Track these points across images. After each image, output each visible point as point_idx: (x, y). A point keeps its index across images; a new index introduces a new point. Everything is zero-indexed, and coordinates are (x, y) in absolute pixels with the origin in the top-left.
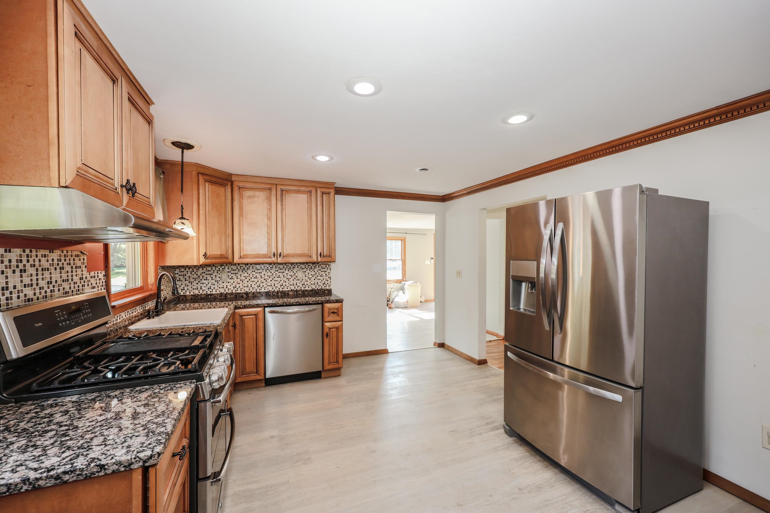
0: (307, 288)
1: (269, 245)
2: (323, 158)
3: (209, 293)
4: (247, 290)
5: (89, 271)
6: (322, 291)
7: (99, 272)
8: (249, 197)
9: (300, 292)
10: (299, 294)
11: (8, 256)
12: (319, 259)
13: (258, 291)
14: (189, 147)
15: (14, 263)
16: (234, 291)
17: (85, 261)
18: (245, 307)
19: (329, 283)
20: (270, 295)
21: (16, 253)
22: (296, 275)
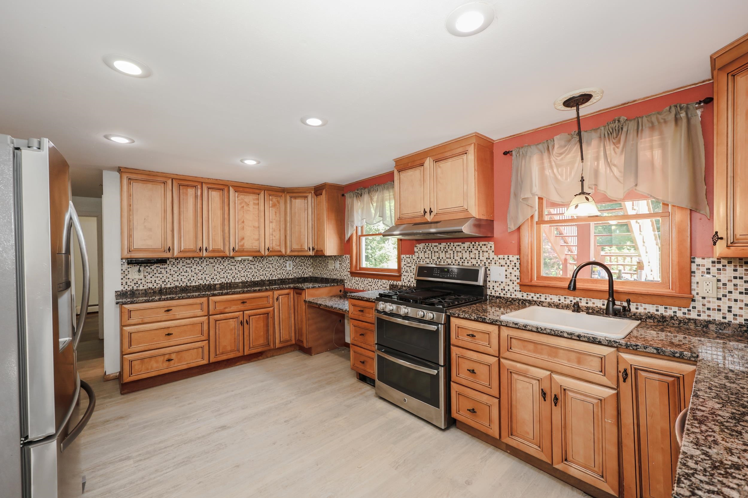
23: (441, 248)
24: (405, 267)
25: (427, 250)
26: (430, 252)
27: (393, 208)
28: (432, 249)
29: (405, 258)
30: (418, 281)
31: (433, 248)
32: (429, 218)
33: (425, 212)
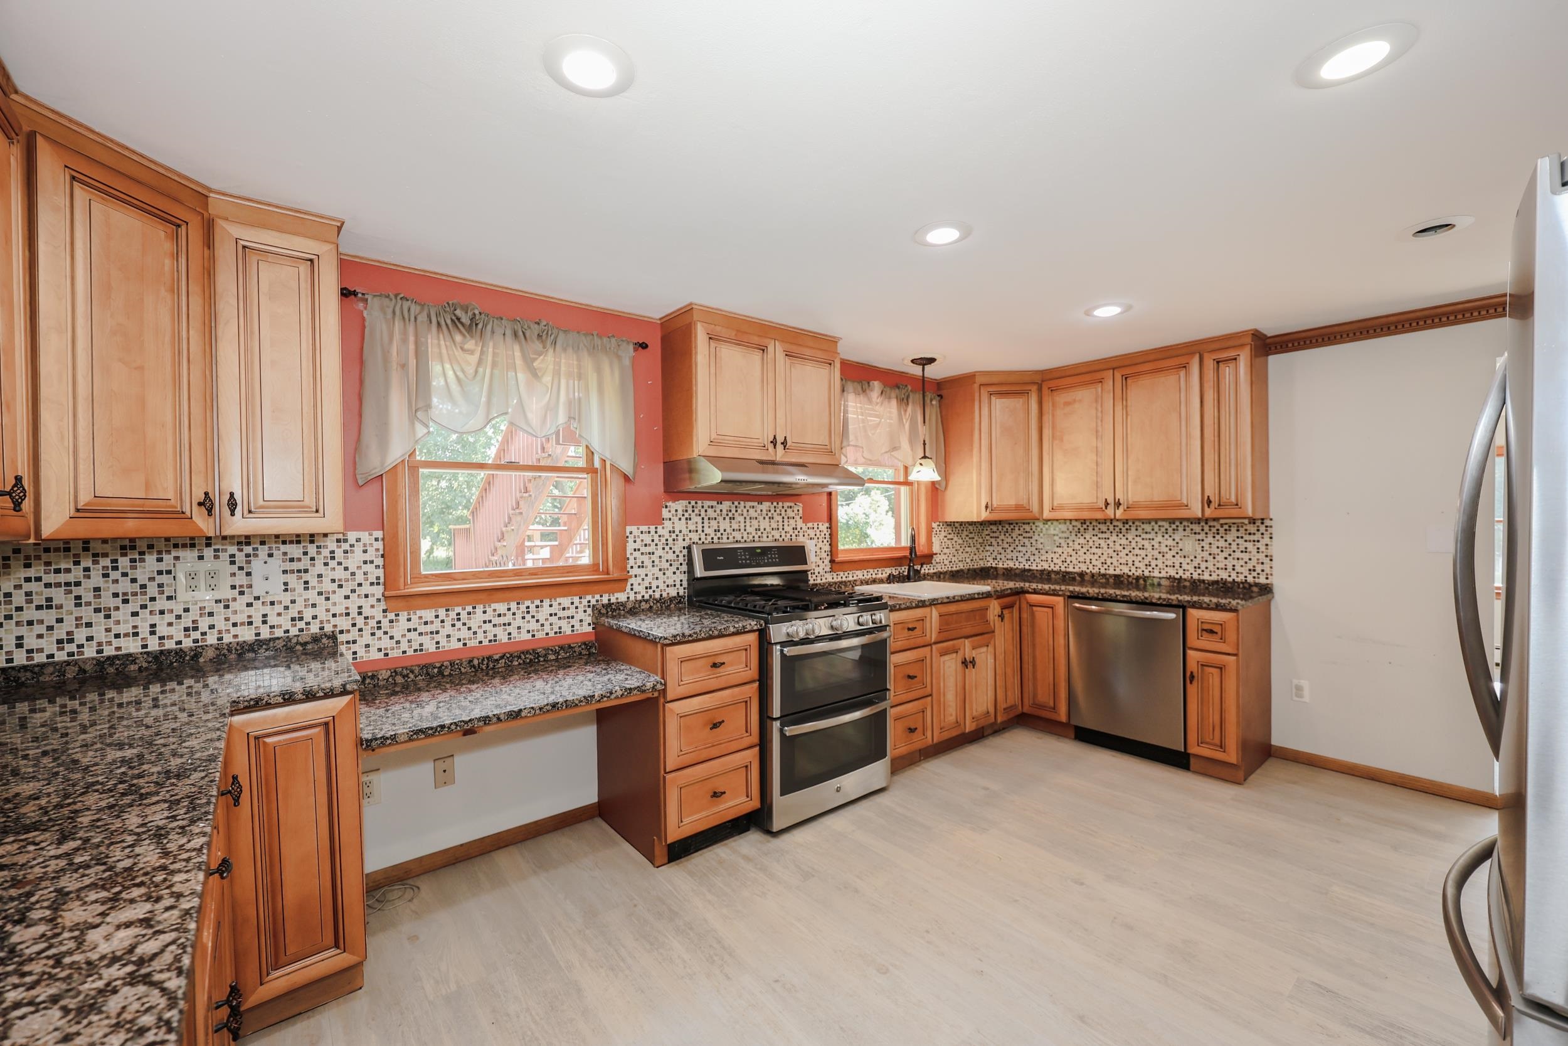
0: (1206, 577)
1: (1097, 485)
2: (1107, 312)
3: (1027, 567)
4: (1084, 568)
5: (805, 521)
6: (1244, 588)
7: (820, 524)
8: (1067, 404)
9: (1187, 584)
10: (1185, 587)
11: (720, 507)
12: (1208, 512)
13: (1103, 571)
14: (931, 361)
15: (724, 512)
16: (1063, 569)
17: (801, 512)
18: (1035, 592)
19: (1268, 570)
20: (1122, 582)
21: (726, 505)
22: (1180, 545)
23: (721, 511)
28: (703, 513)
29: (636, 532)
31: (706, 511)
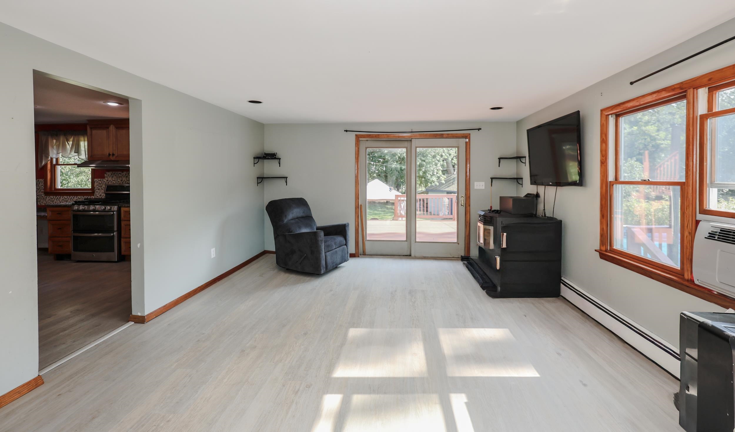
24: (97, 186)
25: (114, 176)
26: (116, 177)
27: (86, 147)
30: (106, 194)
32: (112, 158)
33: (109, 155)
